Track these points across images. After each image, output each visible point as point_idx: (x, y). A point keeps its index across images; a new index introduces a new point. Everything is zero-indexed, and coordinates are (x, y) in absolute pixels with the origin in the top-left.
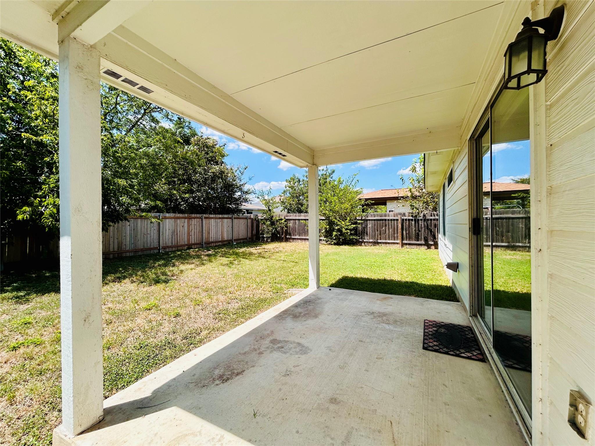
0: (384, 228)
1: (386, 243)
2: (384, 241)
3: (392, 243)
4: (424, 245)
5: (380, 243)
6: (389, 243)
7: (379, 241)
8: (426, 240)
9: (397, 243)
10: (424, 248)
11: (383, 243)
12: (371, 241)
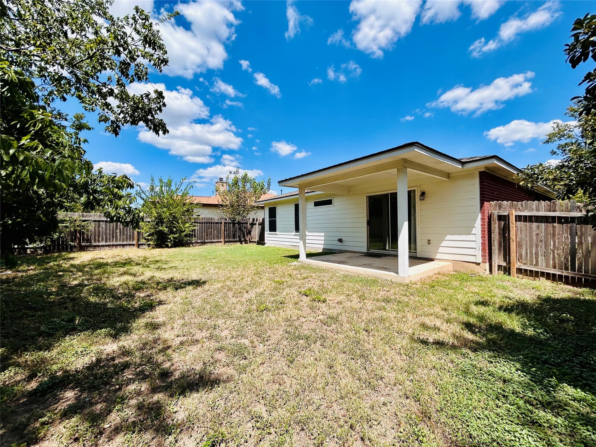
0: (210, 230)
1: (212, 242)
2: (210, 241)
3: (216, 242)
4: (238, 241)
5: (207, 243)
6: (214, 242)
7: (206, 241)
8: (239, 237)
9: (221, 242)
10: (238, 244)
11: (209, 242)
12: (199, 241)
